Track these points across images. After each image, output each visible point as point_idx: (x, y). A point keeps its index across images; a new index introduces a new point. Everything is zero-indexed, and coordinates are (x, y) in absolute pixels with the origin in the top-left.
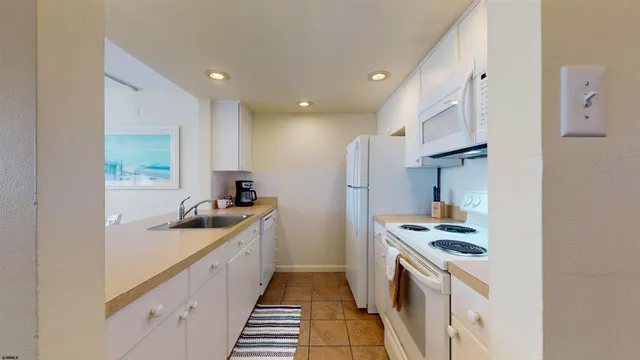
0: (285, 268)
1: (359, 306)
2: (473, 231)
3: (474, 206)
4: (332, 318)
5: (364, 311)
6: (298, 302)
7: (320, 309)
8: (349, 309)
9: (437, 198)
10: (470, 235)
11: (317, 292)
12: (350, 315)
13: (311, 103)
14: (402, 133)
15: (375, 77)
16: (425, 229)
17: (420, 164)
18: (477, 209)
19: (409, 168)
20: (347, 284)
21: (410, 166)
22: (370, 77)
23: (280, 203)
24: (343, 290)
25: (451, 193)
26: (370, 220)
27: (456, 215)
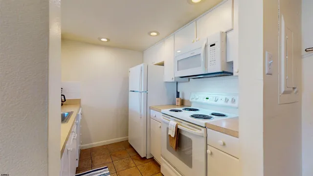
0: (87, 146)
1: (142, 156)
2: (198, 110)
3: (197, 99)
4: (128, 167)
5: (145, 158)
6: (104, 164)
7: (119, 165)
8: (136, 160)
9: (178, 96)
10: (197, 111)
11: (115, 156)
12: (138, 162)
13: (108, 40)
14: (162, 64)
15: (152, 34)
16: (180, 111)
17: (174, 80)
18: (198, 101)
19: (166, 82)
20: (131, 146)
21: (166, 81)
22: (149, 33)
23: (83, 103)
24: (129, 150)
25: (183, 94)
26: (148, 108)
27: (186, 104)
